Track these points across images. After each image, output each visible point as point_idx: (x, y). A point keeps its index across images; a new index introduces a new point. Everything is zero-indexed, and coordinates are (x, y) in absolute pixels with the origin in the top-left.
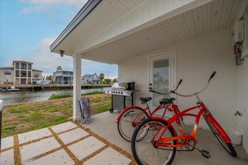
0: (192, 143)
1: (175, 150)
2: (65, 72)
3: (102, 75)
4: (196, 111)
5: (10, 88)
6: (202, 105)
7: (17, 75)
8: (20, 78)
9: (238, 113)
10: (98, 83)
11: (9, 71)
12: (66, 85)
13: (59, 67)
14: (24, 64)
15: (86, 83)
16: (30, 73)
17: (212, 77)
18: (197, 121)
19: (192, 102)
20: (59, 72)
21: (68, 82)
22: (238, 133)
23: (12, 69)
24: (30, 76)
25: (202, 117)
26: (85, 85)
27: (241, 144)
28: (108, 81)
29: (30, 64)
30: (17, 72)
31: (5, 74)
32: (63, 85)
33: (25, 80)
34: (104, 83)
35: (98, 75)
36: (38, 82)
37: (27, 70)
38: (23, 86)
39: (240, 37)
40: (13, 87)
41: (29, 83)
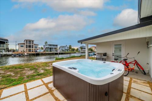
0: (133, 70)
1: (128, 72)
2: (50, 45)
3: (70, 46)
4: (134, 62)
5: (24, 54)
6: (136, 61)
7: (27, 47)
8: (28, 48)
9: (148, 64)
10: (68, 51)
11: (23, 45)
12: (51, 52)
13: (46, 42)
14: (30, 41)
15: (61, 51)
16: (33, 46)
17: (139, 53)
18: (134, 65)
19: (133, 60)
20: (47, 45)
21: (52, 50)
22: (148, 70)
23: (24, 44)
24: (33, 48)
25: (135, 65)
26: (61, 52)
27: (149, 73)
28: (73, 50)
29: (33, 41)
30: (27, 45)
31: (21, 46)
32: (49, 52)
33: (30, 49)
34: (71, 51)
35: (68, 47)
36: (38, 51)
37: (31, 44)
38: (30, 53)
39: (148, 41)
40: (26, 54)
41: (32, 51)
